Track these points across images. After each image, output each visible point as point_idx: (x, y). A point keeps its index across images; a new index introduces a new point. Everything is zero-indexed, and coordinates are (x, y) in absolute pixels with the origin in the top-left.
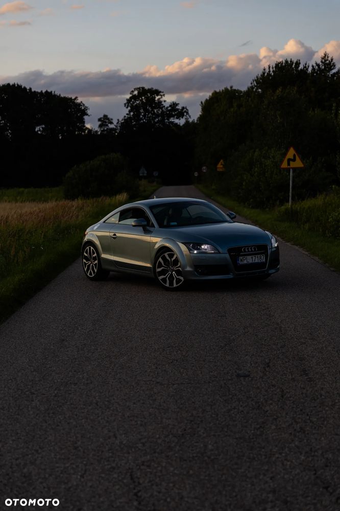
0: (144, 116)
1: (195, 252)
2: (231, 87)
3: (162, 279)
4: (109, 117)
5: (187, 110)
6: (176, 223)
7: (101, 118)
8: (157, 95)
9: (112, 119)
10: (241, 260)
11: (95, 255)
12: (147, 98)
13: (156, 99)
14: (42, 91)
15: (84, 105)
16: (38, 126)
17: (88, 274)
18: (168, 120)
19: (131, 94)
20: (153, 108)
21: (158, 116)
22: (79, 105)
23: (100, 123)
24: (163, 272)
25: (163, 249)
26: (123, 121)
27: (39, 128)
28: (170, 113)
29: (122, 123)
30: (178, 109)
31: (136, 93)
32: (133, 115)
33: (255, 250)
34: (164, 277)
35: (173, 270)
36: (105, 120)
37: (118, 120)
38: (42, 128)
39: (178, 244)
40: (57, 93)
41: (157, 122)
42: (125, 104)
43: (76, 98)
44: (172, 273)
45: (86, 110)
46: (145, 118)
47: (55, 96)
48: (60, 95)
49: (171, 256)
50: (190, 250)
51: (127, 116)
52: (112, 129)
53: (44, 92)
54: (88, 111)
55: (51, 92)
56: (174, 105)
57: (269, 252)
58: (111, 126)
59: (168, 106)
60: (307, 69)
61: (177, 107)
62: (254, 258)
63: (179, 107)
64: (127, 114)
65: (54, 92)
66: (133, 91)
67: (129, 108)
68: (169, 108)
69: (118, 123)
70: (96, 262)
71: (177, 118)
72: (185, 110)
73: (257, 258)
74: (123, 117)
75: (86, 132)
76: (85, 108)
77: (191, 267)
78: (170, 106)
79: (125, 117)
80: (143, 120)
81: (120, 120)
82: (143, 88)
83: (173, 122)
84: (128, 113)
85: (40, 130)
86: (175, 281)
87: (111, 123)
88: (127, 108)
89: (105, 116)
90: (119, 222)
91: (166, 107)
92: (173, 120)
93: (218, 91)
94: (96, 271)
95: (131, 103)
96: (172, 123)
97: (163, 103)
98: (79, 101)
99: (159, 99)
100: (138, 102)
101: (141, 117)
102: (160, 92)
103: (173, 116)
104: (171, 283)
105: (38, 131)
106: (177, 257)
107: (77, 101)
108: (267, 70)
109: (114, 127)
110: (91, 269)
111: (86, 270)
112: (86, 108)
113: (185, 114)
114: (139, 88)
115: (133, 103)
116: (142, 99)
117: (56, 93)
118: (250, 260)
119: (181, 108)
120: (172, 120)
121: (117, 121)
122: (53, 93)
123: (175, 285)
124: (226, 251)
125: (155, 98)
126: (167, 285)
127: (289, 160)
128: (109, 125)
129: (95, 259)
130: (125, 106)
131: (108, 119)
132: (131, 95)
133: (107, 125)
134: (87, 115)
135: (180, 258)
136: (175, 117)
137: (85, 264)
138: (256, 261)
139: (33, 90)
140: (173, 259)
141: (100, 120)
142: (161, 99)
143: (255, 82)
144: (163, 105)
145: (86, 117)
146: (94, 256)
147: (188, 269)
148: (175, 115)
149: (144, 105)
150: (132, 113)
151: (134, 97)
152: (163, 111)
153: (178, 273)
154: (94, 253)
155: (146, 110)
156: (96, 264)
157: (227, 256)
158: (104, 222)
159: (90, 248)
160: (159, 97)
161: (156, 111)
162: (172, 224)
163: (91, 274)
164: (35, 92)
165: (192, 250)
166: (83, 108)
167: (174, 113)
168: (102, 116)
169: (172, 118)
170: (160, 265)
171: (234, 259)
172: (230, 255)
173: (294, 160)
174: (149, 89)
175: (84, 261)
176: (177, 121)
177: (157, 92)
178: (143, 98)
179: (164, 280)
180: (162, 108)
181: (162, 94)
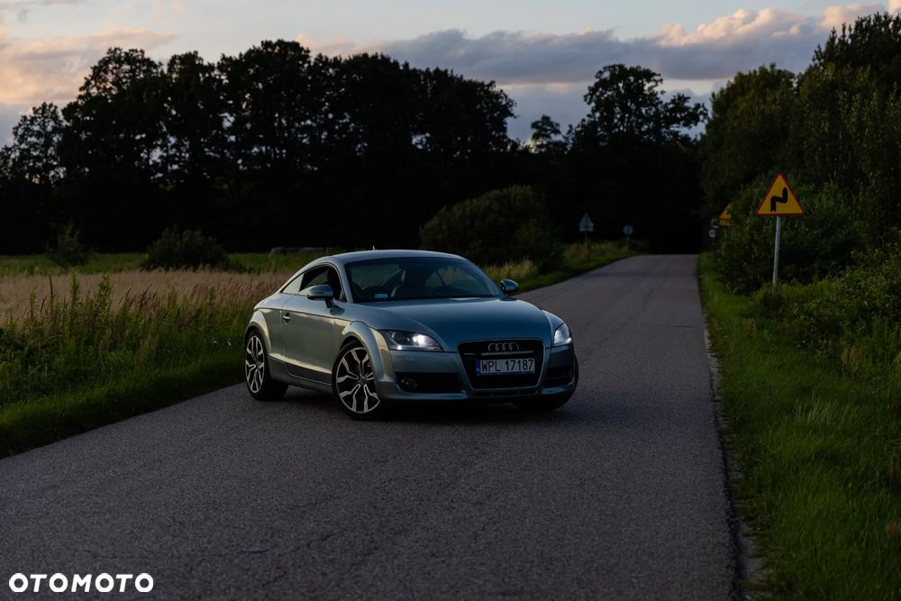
0: (622, 119)
1: (400, 348)
2: (772, 66)
3: (345, 398)
4: (552, 120)
5: (704, 109)
7: (537, 122)
8: (649, 81)
9: (558, 125)
10: (485, 367)
11: (262, 352)
12: (627, 86)
13: (646, 88)
14: (428, 69)
15: (506, 97)
16: (416, 134)
17: (251, 388)
18: (668, 128)
19: (597, 77)
20: (639, 105)
21: (647, 119)
22: (497, 96)
23: (535, 131)
24: (348, 385)
25: (352, 341)
26: (580, 129)
27: (419, 138)
28: (671, 114)
29: (577, 133)
30: (687, 108)
31: (607, 75)
32: (599, 118)
33: (515, 349)
34: (349, 393)
35: (364, 382)
36: (544, 126)
37: (571, 126)
38: (426, 138)
39: (372, 335)
40: (457, 74)
41: (645, 133)
42: (585, 96)
43: (492, 83)
44: (362, 387)
45: (511, 106)
46: (622, 123)
47: (453, 77)
48: (461, 76)
49: (362, 354)
50: (389, 343)
51: (587, 119)
52: (557, 144)
53: (431, 69)
54: (514, 108)
55: (446, 71)
56: (680, 100)
57: (546, 353)
58: (556, 138)
59: (669, 101)
61: (686, 104)
62: (511, 364)
63: (690, 104)
64: (589, 116)
65: (452, 70)
66: (601, 72)
67: (593, 104)
68: (671, 106)
69: (569, 132)
70: (262, 365)
71: (685, 125)
72: (701, 109)
73: (517, 364)
74: (579, 121)
75: (509, 147)
76: (507, 103)
77: (389, 375)
78: (673, 101)
79: (584, 120)
80: (619, 127)
81: (574, 127)
82: (621, 67)
83: (678, 132)
84: (591, 113)
85: (421, 143)
86: (366, 403)
87: (557, 132)
88: (589, 103)
89: (546, 119)
90: (300, 290)
91: (664, 103)
92: (676, 130)
93: (746, 73)
94: (261, 382)
95: (598, 94)
96: (675, 134)
97: (659, 96)
99: (650, 88)
100: (610, 93)
101: (616, 121)
102: (654, 74)
103: (677, 121)
104: (360, 406)
105: (416, 144)
106: (370, 358)
107: (494, 89)
108: (839, 34)
109: (563, 140)
110: (254, 380)
111: (248, 379)
112: (510, 103)
113: (701, 117)
114: (614, 67)
115: (602, 94)
116: (618, 87)
117: (454, 74)
118: (501, 367)
119: (693, 106)
120: (674, 128)
121: (568, 129)
122: (449, 73)
123: (366, 410)
124: (455, 349)
125: (644, 85)
126: (354, 409)
127: (775, 200)
128: (552, 135)
129: (260, 359)
130: (585, 100)
131: (551, 124)
132: (598, 80)
133: (548, 136)
134: (512, 115)
135: (374, 361)
136: (682, 123)
137: (249, 368)
138: (516, 369)
140: (364, 361)
141: (534, 125)
142: (656, 89)
144: (658, 99)
145: (509, 120)
146: (260, 353)
147: (386, 379)
148: (682, 119)
149: (621, 99)
150: (598, 115)
151: (603, 84)
152: (657, 110)
153: (372, 386)
154: (259, 349)
155: (625, 109)
156: (261, 370)
157: (457, 358)
158: (282, 292)
159: (255, 339)
160: (652, 84)
161: (643, 111)
162: (380, 296)
163: (254, 388)
165: (393, 344)
166: (504, 103)
167: (678, 116)
168: (539, 119)
169: (675, 125)
170: (343, 372)
171: (470, 365)
172: (463, 357)
173: (784, 200)
174: (632, 69)
175: (247, 363)
176: (684, 131)
177: (649, 75)
178: (621, 85)
179: (349, 399)
180: (656, 105)
181: (656, 78)
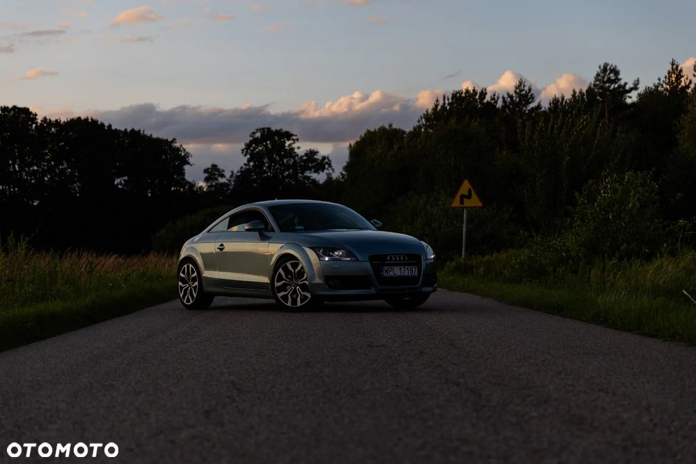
0: (269, 167)
1: (327, 259)
2: (390, 126)
3: (282, 297)
4: (219, 167)
5: (329, 160)
6: (302, 227)
7: (208, 169)
8: (289, 140)
9: (223, 171)
10: (386, 271)
11: (195, 274)
12: (273, 142)
13: (287, 145)
14: (126, 130)
15: (184, 150)
16: (118, 177)
17: (185, 302)
18: (303, 174)
19: (251, 136)
20: (282, 157)
21: (287, 167)
22: (178, 150)
23: (206, 175)
24: (283, 288)
25: (285, 258)
26: (239, 174)
27: (119, 180)
28: (305, 164)
29: (237, 177)
30: (316, 160)
31: (258, 135)
32: (253, 166)
33: (404, 259)
34: (286, 293)
35: (297, 285)
36: (213, 172)
37: (232, 172)
38: (124, 180)
39: (303, 249)
40: (148, 133)
41: (286, 177)
42: (243, 150)
43: (174, 141)
44: (295, 289)
45: (188, 157)
46: (270, 171)
47: (144, 136)
48: (151, 135)
49: (295, 266)
50: (319, 256)
51: (244, 167)
52: (223, 185)
53: (128, 130)
54: (190, 158)
55: (139, 131)
56: (312, 154)
57: (423, 264)
58: (222, 180)
59: (303, 154)
60: (496, 102)
61: (316, 157)
62: (403, 269)
63: (318, 157)
64: (245, 164)
65: (144, 131)
66: (254, 133)
67: (248, 156)
68: (305, 158)
69: (231, 176)
70: (196, 283)
71: (315, 172)
72: (327, 160)
73: (406, 270)
74: (239, 168)
75: (187, 187)
76: (185, 155)
77: (320, 278)
78: (306, 155)
79: (242, 168)
80: (267, 173)
81: (235, 172)
82: (269, 129)
83: (310, 177)
84: (246, 163)
85: (121, 184)
86: (299, 299)
87: (223, 176)
88: (245, 155)
89: (214, 166)
90: (228, 229)
91: (300, 156)
92: (309, 175)
93: (372, 130)
94: (195, 295)
95: (252, 148)
96: (308, 178)
97: (296, 150)
98: (177, 145)
99: (290, 145)
100: (261, 148)
101: (265, 168)
102: (293, 135)
103: (310, 169)
104: (294, 302)
105: (118, 184)
106: (302, 268)
107: (175, 145)
108: (441, 102)
109: (226, 181)
110: (188, 295)
111: (181, 296)
112: (187, 155)
113: (327, 166)
114: (263, 129)
115: (255, 149)
116: (267, 144)
117: (146, 133)
118: (397, 271)
119: (321, 158)
120: (307, 174)
121: (230, 174)
122: (142, 132)
123: (299, 304)
124: (367, 259)
125: (285, 143)
126: (289, 304)
127: (463, 197)
128: (219, 178)
129: (194, 280)
130: (243, 153)
131: (218, 170)
132: (251, 139)
133: (217, 179)
134: (189, 163)
135: (306, 269)
136: (313, 170)
137: (182, 288)
138: (406, 274)
139: (113, 128)
140: (296, 271)
141: (206, 171)
142: (294, 146)
143: (423, 120)
144: (295, 153)
145: (186, 167)
146: (193, 276)
147: (318, 280)
148: (312, 167)
149: (269, 153)
150: (252, 164)
151: (255, 141)
152: (295, 160)
153: (304, 287)
154: (193, 272)
155: (272, 160)
156: (195, 288)
157: (368, 265)
158: (209, 231)
159: (188, 266)
160: (291, 142)
161: (285, 161)
162: (298, 227)
163: (188, 301)
164: (116, 130)
165: (321, 257)
166: (183, 154)
167: (310, 165)
168: (209, 166)
169: (308, 172)
170: (280, 278)
171: (377, 269)
172: (372, 264)
173: (469, 197)
174: (276, 131)
175: (180, 284)
176: (314, 176)
177: (288, 135)
178: (268, 142)
179: (285, 298)
180: (294, 158)
181: (294, 137)
